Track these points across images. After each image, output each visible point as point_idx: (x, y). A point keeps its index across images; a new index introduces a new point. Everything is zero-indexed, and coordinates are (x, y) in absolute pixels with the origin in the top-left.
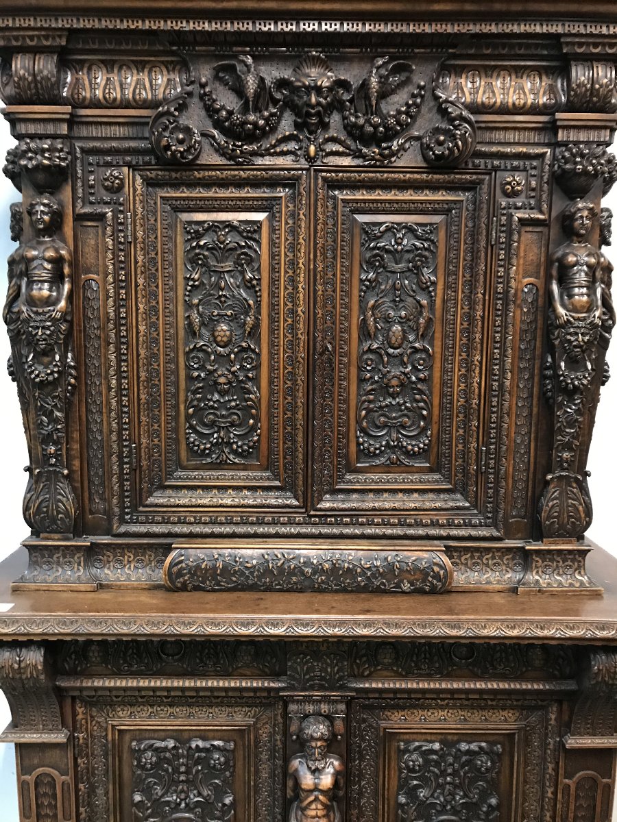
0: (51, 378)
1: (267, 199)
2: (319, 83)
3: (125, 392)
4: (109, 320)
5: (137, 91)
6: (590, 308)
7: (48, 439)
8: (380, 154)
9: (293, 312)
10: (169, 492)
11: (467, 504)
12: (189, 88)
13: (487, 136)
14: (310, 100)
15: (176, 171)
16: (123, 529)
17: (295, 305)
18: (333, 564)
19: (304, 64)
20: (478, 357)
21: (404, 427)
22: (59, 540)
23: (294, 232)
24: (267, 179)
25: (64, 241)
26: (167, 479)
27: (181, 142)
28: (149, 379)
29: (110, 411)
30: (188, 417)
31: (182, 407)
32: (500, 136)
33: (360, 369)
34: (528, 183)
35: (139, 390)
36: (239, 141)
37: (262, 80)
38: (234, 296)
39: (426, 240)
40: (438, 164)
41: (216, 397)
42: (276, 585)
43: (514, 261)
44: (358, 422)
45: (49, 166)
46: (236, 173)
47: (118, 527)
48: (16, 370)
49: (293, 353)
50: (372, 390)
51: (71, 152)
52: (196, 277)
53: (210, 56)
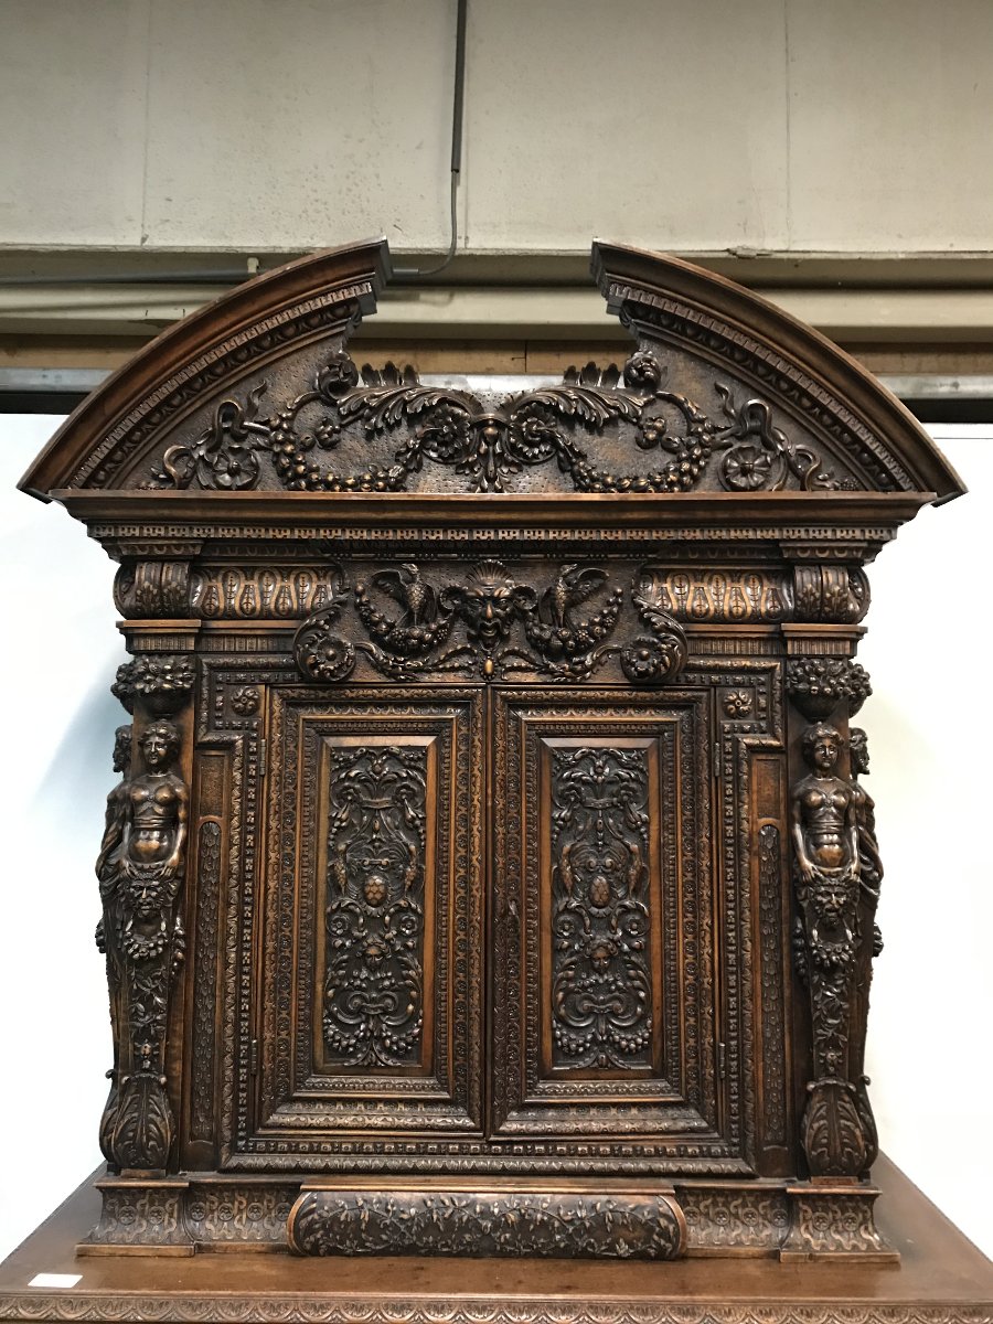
0: (153, 953)
1: (434, 721)
2: (496, 594)
3: (246, 969)
4: (231, 874)
5: (281, 600)
6: (844, 860)
7: (143, 1035)
8: (570, 670)
9: (467, 860)
10: (298, 1107)
11: (704, 1124)
12: (343, 597)
13: (703, 647)
14: (486, 611)
15: (324, 690)
16: (234, 1162)
17: (470, 852)
18: (522, 1216)
19: (479, 571)
20: (707, 920)
21: (616, 1016)
22: (146, 1179)
23: (467, 760)
24: (434, 698)
25: (180, 775)
26: (297, 1089)
27: (330, 659)
28: (277, 951)
29: (227, 994)
30: (327, 1002)
31: (319, 987)
32: (717, 647)
33: (555, 935)
34: (756, 703)
35: (264, 963)
36: (400, 656)
37: (429, 589)
38: (391, 840)
39: (634, 768)
40: (641, 681)
41: (364, 974)
42: (443, 1246)
43: (745, 798)
44: (554, 1007)
45: (170, 690)
46: (397, 691)
47: (228, 1159)
48: (107, 938)
49: (466, 914)
50: (572, 963)
51: (197, 670)
52: (344, 816)
53: (368, 563)
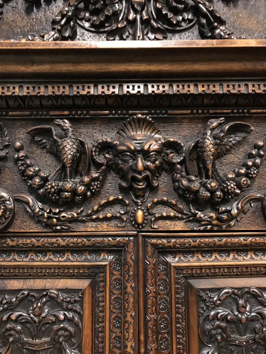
2: (146, 147)
8: (218, 219)
14: (136, 164)
19: (129, 127)
23: (120, 304)
24: (88, 246)
36: (55, 208)
53: (25, 121)
